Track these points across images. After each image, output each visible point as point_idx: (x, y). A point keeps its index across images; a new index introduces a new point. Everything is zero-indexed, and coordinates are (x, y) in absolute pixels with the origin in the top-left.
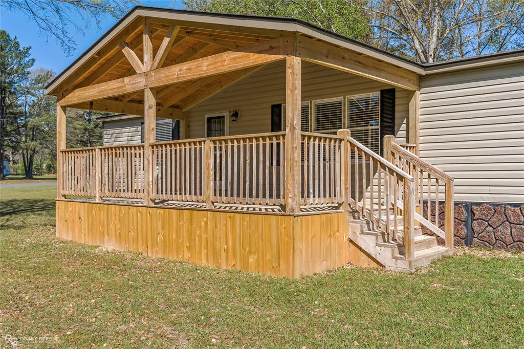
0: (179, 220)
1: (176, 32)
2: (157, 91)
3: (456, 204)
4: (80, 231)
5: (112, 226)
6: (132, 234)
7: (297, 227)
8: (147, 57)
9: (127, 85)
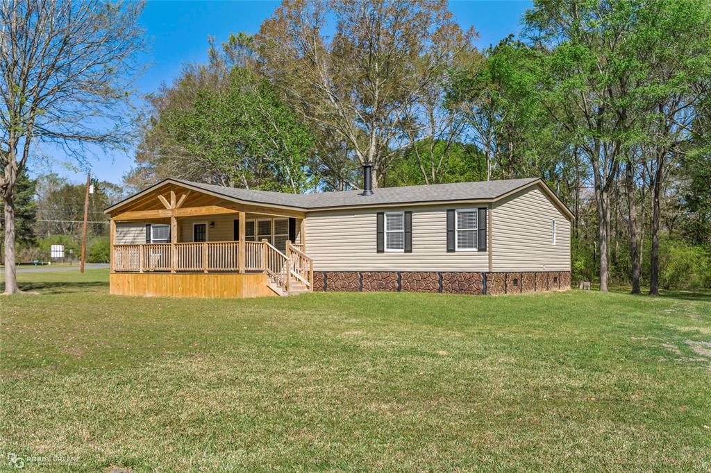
0: (190, 279)
1: (189, 193)
2: (177, 218)
3: (314, 272)
4: (129, 288)
5: (151, 285)
6: (164, 288)
7: (244, 278)
8: (173, 202)
9: (161, 214)
